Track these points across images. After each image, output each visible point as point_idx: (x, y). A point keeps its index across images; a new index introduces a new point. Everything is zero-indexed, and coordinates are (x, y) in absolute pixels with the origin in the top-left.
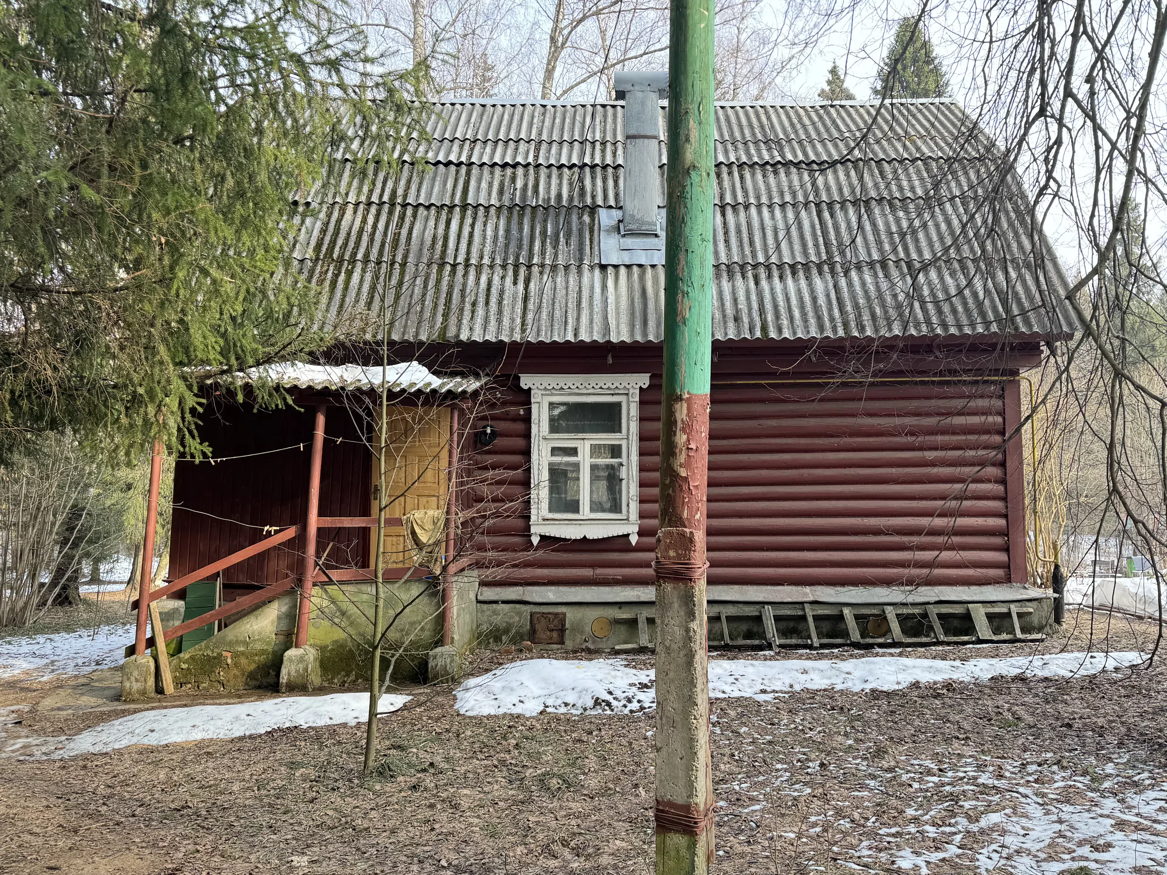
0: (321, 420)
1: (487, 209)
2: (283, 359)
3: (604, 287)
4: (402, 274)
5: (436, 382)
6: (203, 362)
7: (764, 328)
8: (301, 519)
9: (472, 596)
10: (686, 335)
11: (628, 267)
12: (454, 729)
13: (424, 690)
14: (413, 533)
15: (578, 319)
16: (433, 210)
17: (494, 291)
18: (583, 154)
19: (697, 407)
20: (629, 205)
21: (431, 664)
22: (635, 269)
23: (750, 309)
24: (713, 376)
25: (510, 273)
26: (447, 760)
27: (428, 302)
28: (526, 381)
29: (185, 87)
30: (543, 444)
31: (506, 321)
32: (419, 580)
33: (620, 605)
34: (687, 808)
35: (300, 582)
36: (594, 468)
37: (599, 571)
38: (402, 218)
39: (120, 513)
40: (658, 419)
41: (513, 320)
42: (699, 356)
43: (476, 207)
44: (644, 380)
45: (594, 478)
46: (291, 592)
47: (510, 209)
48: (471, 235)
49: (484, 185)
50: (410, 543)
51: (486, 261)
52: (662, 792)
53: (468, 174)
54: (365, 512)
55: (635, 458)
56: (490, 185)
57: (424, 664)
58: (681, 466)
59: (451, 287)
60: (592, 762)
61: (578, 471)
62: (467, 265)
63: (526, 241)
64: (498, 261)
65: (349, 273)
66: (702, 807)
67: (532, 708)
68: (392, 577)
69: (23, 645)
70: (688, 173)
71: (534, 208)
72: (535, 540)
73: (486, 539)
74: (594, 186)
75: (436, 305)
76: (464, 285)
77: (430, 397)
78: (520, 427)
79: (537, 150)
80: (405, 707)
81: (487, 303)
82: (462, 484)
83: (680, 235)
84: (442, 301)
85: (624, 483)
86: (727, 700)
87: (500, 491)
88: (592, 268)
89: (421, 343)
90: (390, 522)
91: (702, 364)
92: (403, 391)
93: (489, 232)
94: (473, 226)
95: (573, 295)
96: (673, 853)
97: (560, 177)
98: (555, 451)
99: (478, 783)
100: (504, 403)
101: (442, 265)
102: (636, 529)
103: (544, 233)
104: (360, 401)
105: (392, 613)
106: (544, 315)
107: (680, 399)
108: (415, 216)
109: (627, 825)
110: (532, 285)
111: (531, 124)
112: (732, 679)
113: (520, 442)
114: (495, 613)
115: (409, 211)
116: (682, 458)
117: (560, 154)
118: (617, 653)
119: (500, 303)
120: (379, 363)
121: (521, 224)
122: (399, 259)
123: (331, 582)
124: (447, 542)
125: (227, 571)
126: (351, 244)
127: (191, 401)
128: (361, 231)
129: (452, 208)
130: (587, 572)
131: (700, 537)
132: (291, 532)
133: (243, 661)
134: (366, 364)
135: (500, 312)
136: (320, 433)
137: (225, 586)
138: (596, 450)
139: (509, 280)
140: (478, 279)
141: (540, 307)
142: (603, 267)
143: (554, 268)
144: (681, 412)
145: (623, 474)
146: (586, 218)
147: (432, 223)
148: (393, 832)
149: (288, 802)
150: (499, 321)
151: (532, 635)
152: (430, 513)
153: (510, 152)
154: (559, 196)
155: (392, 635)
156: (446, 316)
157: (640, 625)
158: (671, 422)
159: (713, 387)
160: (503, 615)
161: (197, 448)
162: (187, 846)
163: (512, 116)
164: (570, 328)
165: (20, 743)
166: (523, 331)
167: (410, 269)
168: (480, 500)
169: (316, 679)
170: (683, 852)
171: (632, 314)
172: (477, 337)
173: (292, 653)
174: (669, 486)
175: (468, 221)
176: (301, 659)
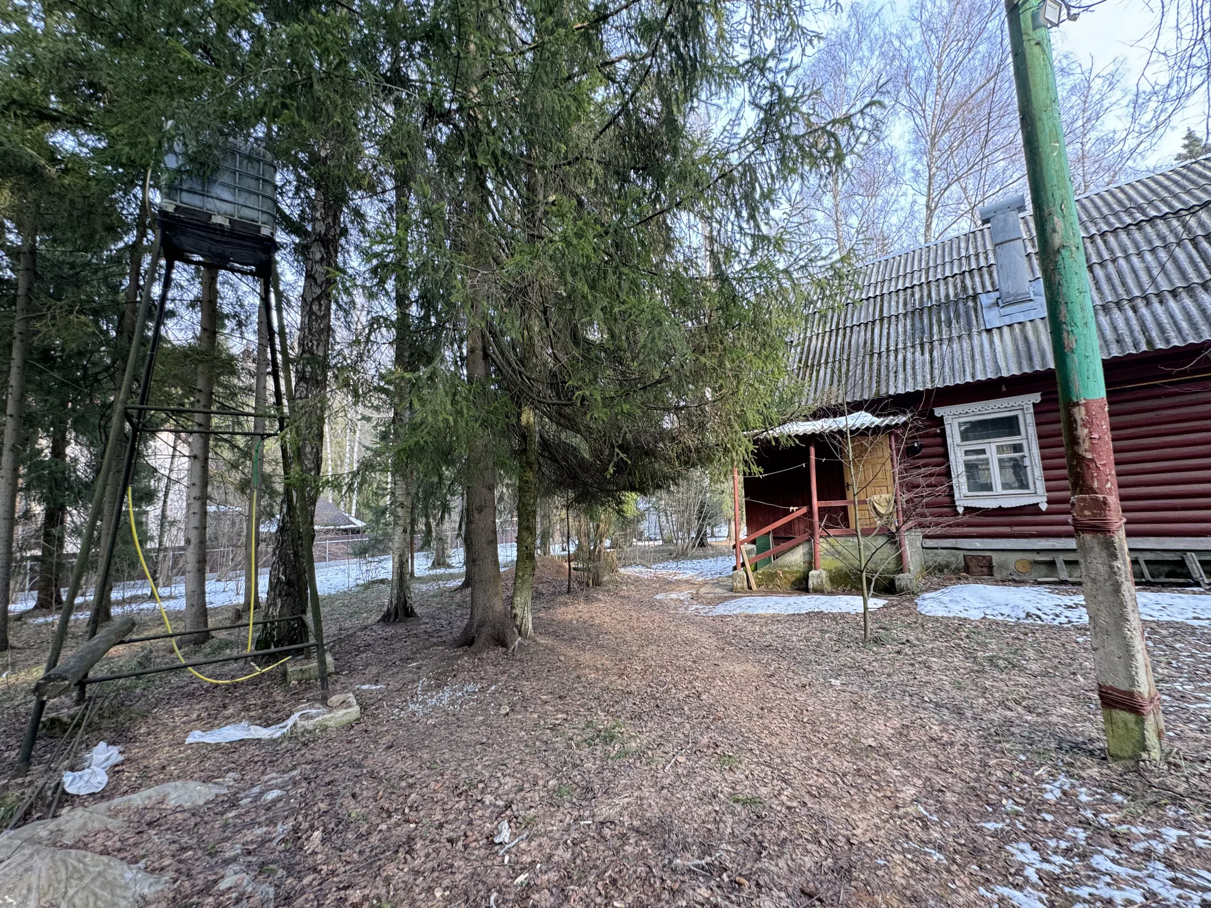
0: (812, 450)
1: (897, 316)
2: (792, 420)
3: (992, 343)
4: (848, 365)
5: (877, 421)
6: (754, 428)
7: (1149, 342)
8: (809, 503)
9: (919, 544)
10: (1075, 362)
11: (1010, 326)
12: (920, 621)
13: (895, 599)
14: (875, 508)
15: (974, 367)
16: (862, 326)
17: (909, 362)
18: (961, 265)
19: (1094, 409)
20: (1004, 287)
21: (897, 583)
22: (1016, 326)
23: (1131, 331)
24: (1107, 385)
25: (918, 349)
26: (918, 639)
27: (866, 377)
28: (938, 412)
29: (734, 302)
30: (957, 449)
31: (919, 378)
32: (883, 535)
33: (1038, 551)
34: (1131, 694)
35: (812, 535)
36: (1001, 461)
37: (1016, 529)
38: (844, 335)
39: (721, 504)
40: (1059, 422)
41: (924, 376)
42: (1091, 372)
43: (890, 318)
44: (1036, 397)
45: (1001, 468)
46: (809, 541)
47: (913, 313)
48: (888, 334)
49: (893, 304)
50: (873, 514)
51: (900, 346)
52: (1102, 680)
53: (882, 300)
54: (844, 497)
55: (1036, 451)
56: (898, 302)
57: (892, 582)
58: (1086, 451)
59: (879, 365)
60: (1031, 653)
61: (988, 464)
62: (888, 351)
63: (926, 329)
64: (909, 344)
65: (818, 371)
66: (1146, 695)
67: (975, 615)
68: (866, 533)
69: (689, 564)
70: (1058, 251)
71: (930, 308)
72: (960, 510)
73: (926, 510)
74: (973, 283)
75: (871, 378)
76: (888, 363)
77: (876, 430)
78: (939, 440)
79: (927, 273)
80: (884, 607)
81: (905, 370)
82: (903, 478)
83: (1058, 294)
84: (875, 374)
85: (1029, 469)
86: (1157, 623)
87: (933, 480)
88: (980, 333)
89: (866, 401)
90: (860, 502)
91: (1095, 377)
92: (858, 429)
93: (900, 329)
94: (889, 328)
95: (967, 353)
96: (1121, 725)
97: (946, 284)
98: (967, 453)
99: (941, 655)
100: (926, 427)
101: (872, 355)
102: (1045, 499)
103: (939, 321)
104: (835, 438)
105: (869, 554)
106: (947, 369)
107: (1077, 404)
108: (852, 332)
109: (1071, 699)
110: (935, 353)
111: (920, 260)
112: (1159, 607)
113: (940, 450)
114: (936, 554)
115: (848, 330)
116: (1087, 445)
117: (944, 271)
118: (1040, 583)
119: (913, 368)
120: (842, 414)
121: (921, 319)
122: (845, 357)
123: (829, 536)
124: (897, 512)
125: (774, 531)
126: (817, 356)
127: (751, 447)
128: (822, 347)
129: (874, 322)
130: (1007, 530)
131: (1113, 500)
132: (804, 510)
133: (788, 576)
134: (835, 416)
135: (914, 373)
136: (813, 457)
137: (774, 538)
138: (1000, 449)
139: (918, 354)
140: (896, 357)
141: (943, 365)
142: (989, 331)
143: (950, 340)
144: (1080, 414)
145: (1027, 462)
146: (971, 304)
147: (862, 333)
148: (889, 675)
149: (823, 650)
150: (915, 379)
151: (967, 569)
152: (884, 496)
153: (908, 280)
154: (947, 296)
155: (870, 566)
156: (878, 382)
157: (1058, 565)
158: (1071, 423)
159: (1108, 392)
160: (943, 557)
161: (757, 471)
162: (774, 665)
163: (906, 260)
164: (968, 373)
165: (694, 607)
166: (932, 381)
167: (853, 360)
168: (918, 486)
169: (828, 587)
170: (1132, 725)
171: (1018, 355)
172: (901, 391)
173: (812, 573)
174: (1076, 466)
175: (886, 326)
176: (819, 576)
